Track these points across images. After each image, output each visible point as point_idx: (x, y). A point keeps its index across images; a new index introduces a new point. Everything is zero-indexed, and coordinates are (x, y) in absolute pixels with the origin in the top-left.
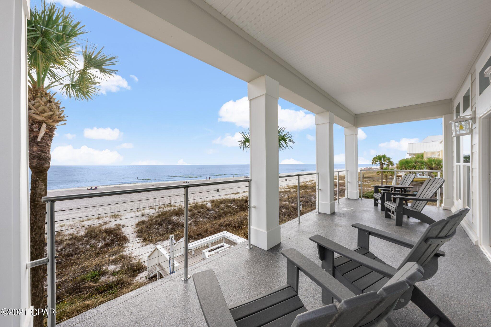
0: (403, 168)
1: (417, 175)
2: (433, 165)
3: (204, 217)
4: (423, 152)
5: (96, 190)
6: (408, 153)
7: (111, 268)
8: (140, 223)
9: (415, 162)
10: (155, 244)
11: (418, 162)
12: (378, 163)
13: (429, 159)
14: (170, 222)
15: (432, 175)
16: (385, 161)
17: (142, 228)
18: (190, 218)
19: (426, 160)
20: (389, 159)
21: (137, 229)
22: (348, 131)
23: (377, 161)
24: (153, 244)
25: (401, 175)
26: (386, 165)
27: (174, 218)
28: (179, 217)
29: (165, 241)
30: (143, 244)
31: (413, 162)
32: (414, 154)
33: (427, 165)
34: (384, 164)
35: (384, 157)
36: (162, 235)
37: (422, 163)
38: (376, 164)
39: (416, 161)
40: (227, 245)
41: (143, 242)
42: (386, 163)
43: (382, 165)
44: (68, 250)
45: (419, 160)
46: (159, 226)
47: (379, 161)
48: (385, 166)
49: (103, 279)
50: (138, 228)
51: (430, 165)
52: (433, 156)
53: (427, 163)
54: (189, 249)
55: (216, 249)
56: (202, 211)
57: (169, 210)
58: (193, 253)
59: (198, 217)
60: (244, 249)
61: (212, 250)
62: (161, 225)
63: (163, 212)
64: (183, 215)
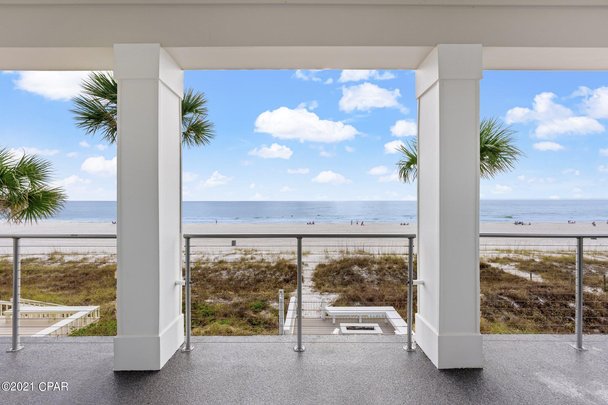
3: (395, 276)
7: (274, 305)
8: (321, 266)
17: (320, 271)
18: (375, 274)
21: (315, 271)
27: (356, 268)
28: (361, 268)
36: (335, 285)
40: (378, 330)
41: (314, 287)
44: (261, 276)
49: (263, 313)
50: (317, 271)
54: (329, 314)
55: (360, 329)
56: (394, 267)
57: (353, 257)
58: (334, 321)
59: (386, 274)
60: (401, 348)
61: (354, 328)
62: (339, 273)
63: (346, 259)
64: (367, 267)
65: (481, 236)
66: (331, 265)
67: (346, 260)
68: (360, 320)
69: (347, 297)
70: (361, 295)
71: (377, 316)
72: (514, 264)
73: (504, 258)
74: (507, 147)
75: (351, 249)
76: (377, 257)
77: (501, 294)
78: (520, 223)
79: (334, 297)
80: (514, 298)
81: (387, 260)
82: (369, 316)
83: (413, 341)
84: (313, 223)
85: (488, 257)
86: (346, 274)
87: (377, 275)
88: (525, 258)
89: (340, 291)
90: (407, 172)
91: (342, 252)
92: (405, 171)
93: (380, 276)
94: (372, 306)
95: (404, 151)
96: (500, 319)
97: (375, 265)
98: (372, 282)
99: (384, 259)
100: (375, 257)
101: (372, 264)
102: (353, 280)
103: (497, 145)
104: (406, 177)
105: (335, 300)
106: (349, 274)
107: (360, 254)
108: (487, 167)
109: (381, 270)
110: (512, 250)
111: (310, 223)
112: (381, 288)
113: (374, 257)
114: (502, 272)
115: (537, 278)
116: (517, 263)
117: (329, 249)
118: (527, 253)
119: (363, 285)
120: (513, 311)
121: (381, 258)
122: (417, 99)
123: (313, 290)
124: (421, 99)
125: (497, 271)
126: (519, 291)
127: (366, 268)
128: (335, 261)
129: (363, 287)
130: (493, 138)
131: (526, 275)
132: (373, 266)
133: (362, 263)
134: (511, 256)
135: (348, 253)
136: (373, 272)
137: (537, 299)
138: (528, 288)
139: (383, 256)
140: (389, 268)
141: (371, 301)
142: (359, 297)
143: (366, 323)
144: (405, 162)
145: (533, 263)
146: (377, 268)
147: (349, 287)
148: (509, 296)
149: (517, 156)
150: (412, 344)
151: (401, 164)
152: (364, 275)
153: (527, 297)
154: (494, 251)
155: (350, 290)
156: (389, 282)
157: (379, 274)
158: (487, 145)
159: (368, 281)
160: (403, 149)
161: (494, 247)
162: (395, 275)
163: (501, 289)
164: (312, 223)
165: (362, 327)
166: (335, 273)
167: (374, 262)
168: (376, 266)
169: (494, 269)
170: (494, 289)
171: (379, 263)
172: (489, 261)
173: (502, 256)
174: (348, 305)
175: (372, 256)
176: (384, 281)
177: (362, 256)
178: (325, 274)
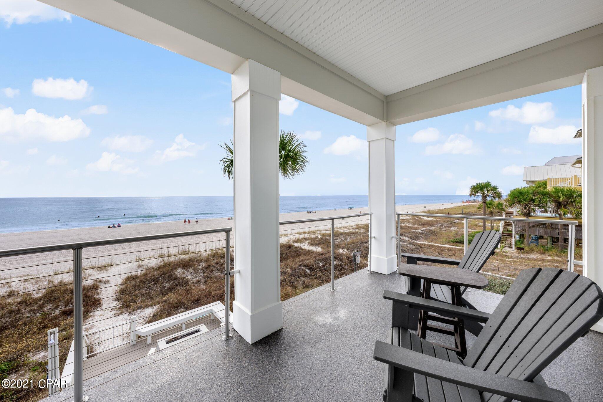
0: (516, 201)
1: (536, 212)
2: (560, 197)
4: (546, 178)
6: (523, 181)
9: (533, 193)
10: (132, 314)
11: (539, 193)
12: (480, 193)
13: (555, 188)
14: (172, 278)
15: (560, 213)
16: (489, 192)
19: (550, 190)
20: (495, 189)
21: (121, 287)
22: (375, 133)
23: (477, 192)
25: (513, 212)
26: (491, 197)
27: (180, 270)
28: (186, 270)
29: (147, 309)
31: (530, 194)
32: (533, 182)
33: (552, 197)
34: (488, 196)
35: (488, 185)
37: (545, 194)
38: (476, 196)
39: (535, 192)
42: (490, 195)
43: (485, 197)
45: (539, 190)
47: (480, 192)
48: (489, 199)
50: (124, 286)
51: (557, 198)
52: (561, 185)
53: (552, 195)
54: (142, 335)
55: (183, 337)
56: (221, 261)
57: (176, 259)
58: (149, 341)
59: (214, 270)
60: (220, 340)
61: (176, 339)
62: (157, 281)
63: (166, 263)
64: (193, 268)
65: (280, 224)
66: (145, 275)
67: (166, 265)
68: (184, 326)
69: (168, 306)
70: (184, 299)
71: (203, 316)
72: (307, 242)
73: (302, 239)
74: (301, 156)
75: (173, 251)
76: (204, 254)
77: (300, 266)
78: (311, 212)
79: (149, 311)
80: (307, 266)
81: (214, 256)
82: (194, 319)
83: (230, 328)
84: (119, 226)
85: (293, 240)
86: (167, 280)
87: (204, 273)
88: (313, 236)
89: (158, 303)
90: (231, 169)
91: (161, 256)
92: (229, 169)
93: (207, 273)
94: (198, 307)
95: (228, 149)
96: (300, 284)
97: (201, 264)
98: (198, 281)
99: (211, 255)
100: (202, 255)
101: (198, 263)
102: (176, 285)
103: (295, 154)
104: (230, 174)
105: (152, 315)
106: (171, 280)
107: (185, 254)
108: (290, 170)
109: (207, 268)
110: (306, 232)
111: (114, 226)
112: (208, 286)
113: (200, 255)
114: (301, 249)
115: (319, 249)
116: (309, 241)
117: (143, 255)
118: (314, 232)
119: (187, 287)
120: (306, 276)
121: (208, 255)
122: (233, 102)
123: (119, 312)
124: (237, 103)
125: (298, 249)
126: (310, 260)
127: (191, 269)
128: (152, 268)
129: (189, 290)
130: (293, 148)
131: (313, 248)
132: (200, 265)
133: (185, 265)
134: (306, 236)
135: (169, 256)
136: (200, 271)
137: (319, 263)
138: (315, 257)
139: (210, 253)
140: (216, 263)
141: (197, 303)
142: (183, 302)
143: (190, 327)
144: (229, 159)
145: (317, 239)
146: (203, 266)
147: (171, 294)
148: (304, 266)
149: (306, 163)
150: (230, 332)
151: (225, 161)
152: (189, 277)
153: (313, 263)
154: (296, 234)
155: (172, 297)
156: (216, 278)
157: (206, 272)
158: (289, 153)
159: (193, 282)
160: (227, 147)
161: (296, 231)
162: (223, 269)
163: (300, 262)
164: (116, 226)
165: (185, 335)
166: (152, 283)
167: (201, 261)
168: (203, 265)
169: (296, 248)
170: (296, 263)
171: (207, 260)
172: (293, 243)
173: (302, 236)
174: (169, 314)
175: (199, 255)
176: (212, 277)
177: (186, 257)
178: (137, 287)
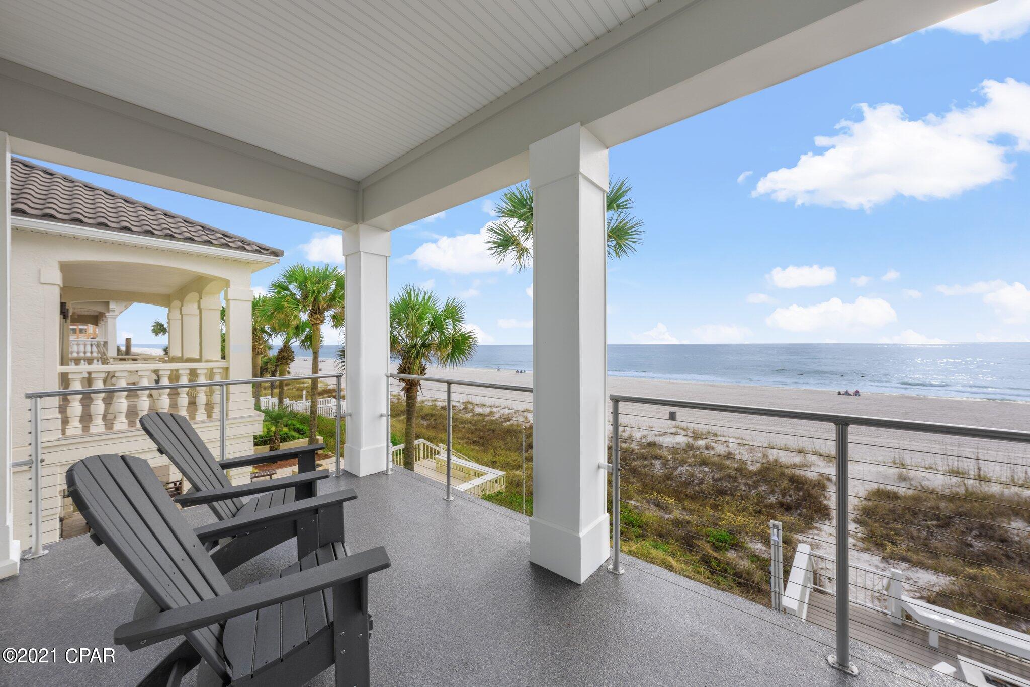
5: (857, 397)
7: (756, 547)
8: (884, 495)
17: (876, 506)
21: (864, 503)
24: (879, 558)
30: (860, 544)
36: (932, 552)
41: (864, 540)
44: (726, 484)
46: (938, 526)
49: (731, 555)
50: (870, 503)
54: (915, 618)
58: (934, 641)
62: (948, 525)
63: (972, 493)
67: (974, 497)
69: (984, 595)
79: (929, 579)
86: (976, 533)
89: (953, 572)
91: (959, 474)
105: (937, 590)
106: (991, 538)
117: (910, 459)
128: (934, 492)
135: (982, 478)
147: (989, 571)
155: (996, 580)
166: (935, 523)
